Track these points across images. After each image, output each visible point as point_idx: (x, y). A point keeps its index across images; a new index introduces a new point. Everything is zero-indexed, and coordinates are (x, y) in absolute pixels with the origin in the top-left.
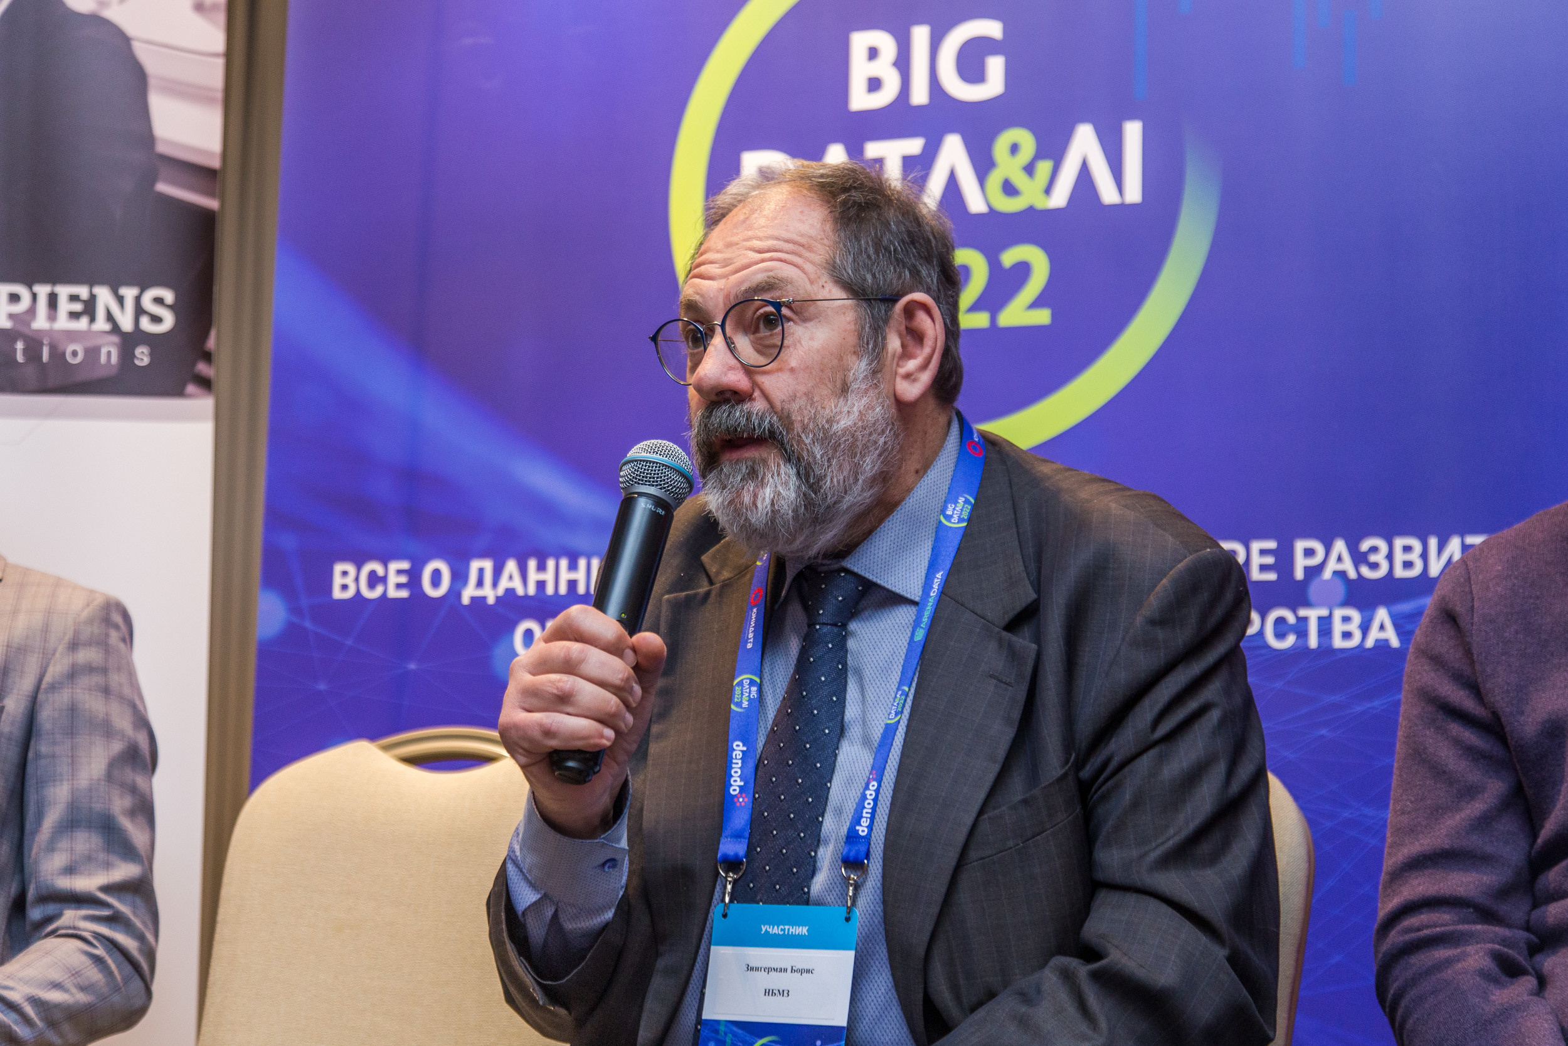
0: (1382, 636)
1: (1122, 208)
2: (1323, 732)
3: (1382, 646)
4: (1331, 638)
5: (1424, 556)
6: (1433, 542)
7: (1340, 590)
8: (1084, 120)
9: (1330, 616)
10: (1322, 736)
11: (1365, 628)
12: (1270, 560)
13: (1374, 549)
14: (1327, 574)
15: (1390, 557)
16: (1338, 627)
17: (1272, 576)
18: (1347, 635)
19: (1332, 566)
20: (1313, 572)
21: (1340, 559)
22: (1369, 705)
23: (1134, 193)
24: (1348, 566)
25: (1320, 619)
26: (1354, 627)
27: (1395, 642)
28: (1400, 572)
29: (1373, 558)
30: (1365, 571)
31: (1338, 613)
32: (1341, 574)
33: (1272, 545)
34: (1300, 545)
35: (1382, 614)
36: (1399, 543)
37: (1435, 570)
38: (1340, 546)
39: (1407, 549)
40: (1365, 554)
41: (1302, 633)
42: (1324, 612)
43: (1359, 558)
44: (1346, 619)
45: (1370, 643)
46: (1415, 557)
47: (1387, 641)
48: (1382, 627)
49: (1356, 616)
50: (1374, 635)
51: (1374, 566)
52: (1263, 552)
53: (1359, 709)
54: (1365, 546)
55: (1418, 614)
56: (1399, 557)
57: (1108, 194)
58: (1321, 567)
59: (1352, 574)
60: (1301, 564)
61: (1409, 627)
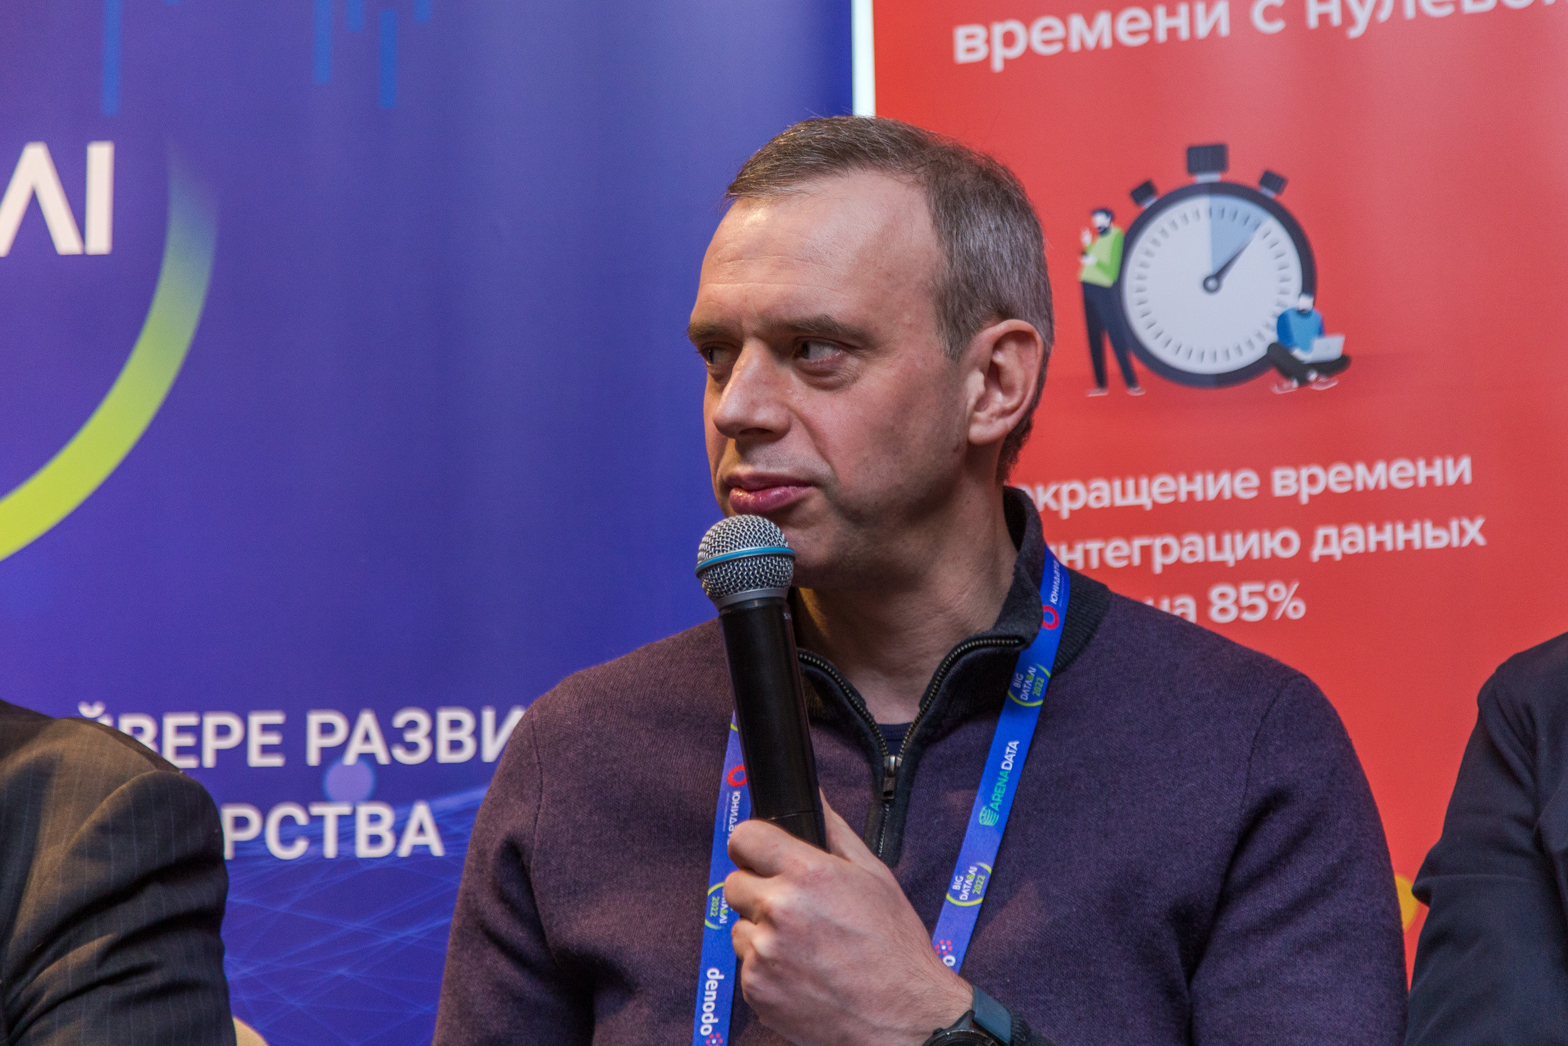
0: (421, 840)
1: (83, 260)
2: (342, 971)
3: (421, 853)
4: (353, 844)
5: (477, 734)
6: (489, 716)
7: (367, 780)
8: (34, 138)
9: (353, 815)
10: (340, 977)
11: (399, 831)
12: (274, 739)
13: (412, 725)
14: (350, 758)
15: (432, 735)
16: (363, 829)
17: (276, 761)
18: (375, 840)
19: (357, 747)
20: (332, 755)
21: (367, 738)
22: (401, 934)
23: (99, 241)
24: (377, 747)
25: (341, 818)
26: (384, 829)
27: (437, 850)
28: (445, 756)
29: (410, 737)
30: (400, 754)
31: (364, 811)
32: (368, 758)
33: (277, 718)
34: (315, 720)
35: (421, 812)
36: (445, 716)
37: (490, 752)
38: (367, 721)
39: (455, 724)
40: (401, 731)
41: (316, 837)
42: (345, 810)
43: (393, 737)
44: (375, 819)
45: (404, 851)
46: (464, 734)
47: (427, 847)
48: (421, 830)
49: (387, 814)
50: (411, 839)
51: (412, 747)
52: (266, 728)
53: (389, 939)
54: (400, 720)
55: (469, 811)
56: (445, 735)
57: (66, 241)
58: (342, 748)
59: (383, 758)
60: (315, 743)
61: (456, 829)
